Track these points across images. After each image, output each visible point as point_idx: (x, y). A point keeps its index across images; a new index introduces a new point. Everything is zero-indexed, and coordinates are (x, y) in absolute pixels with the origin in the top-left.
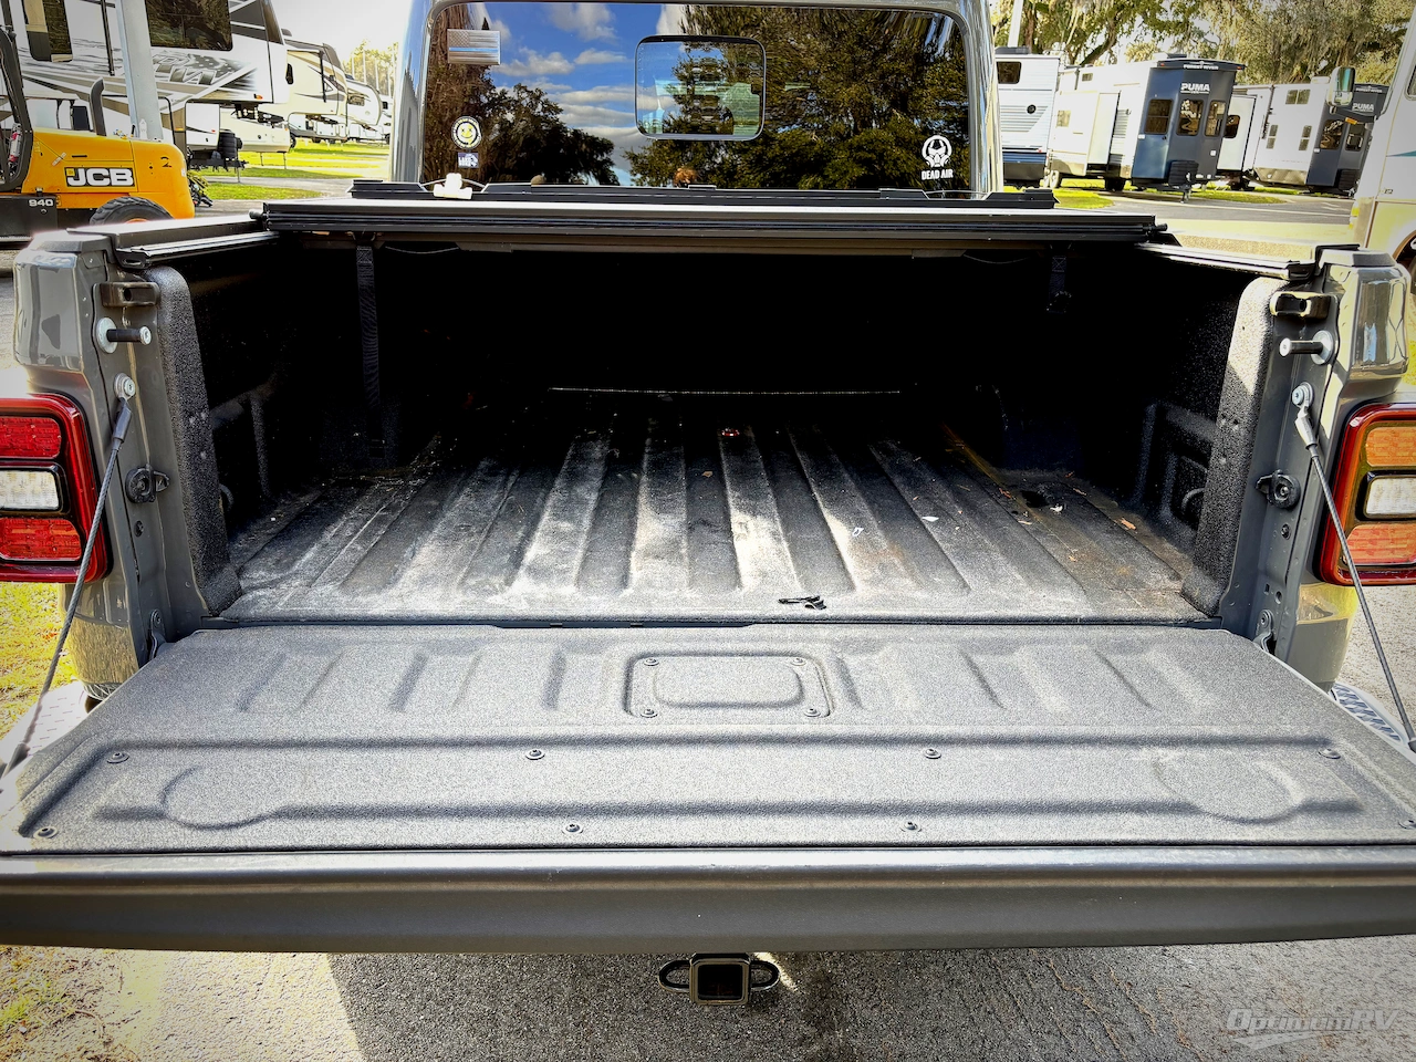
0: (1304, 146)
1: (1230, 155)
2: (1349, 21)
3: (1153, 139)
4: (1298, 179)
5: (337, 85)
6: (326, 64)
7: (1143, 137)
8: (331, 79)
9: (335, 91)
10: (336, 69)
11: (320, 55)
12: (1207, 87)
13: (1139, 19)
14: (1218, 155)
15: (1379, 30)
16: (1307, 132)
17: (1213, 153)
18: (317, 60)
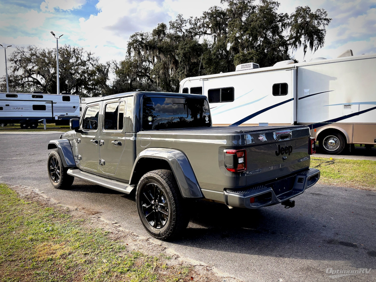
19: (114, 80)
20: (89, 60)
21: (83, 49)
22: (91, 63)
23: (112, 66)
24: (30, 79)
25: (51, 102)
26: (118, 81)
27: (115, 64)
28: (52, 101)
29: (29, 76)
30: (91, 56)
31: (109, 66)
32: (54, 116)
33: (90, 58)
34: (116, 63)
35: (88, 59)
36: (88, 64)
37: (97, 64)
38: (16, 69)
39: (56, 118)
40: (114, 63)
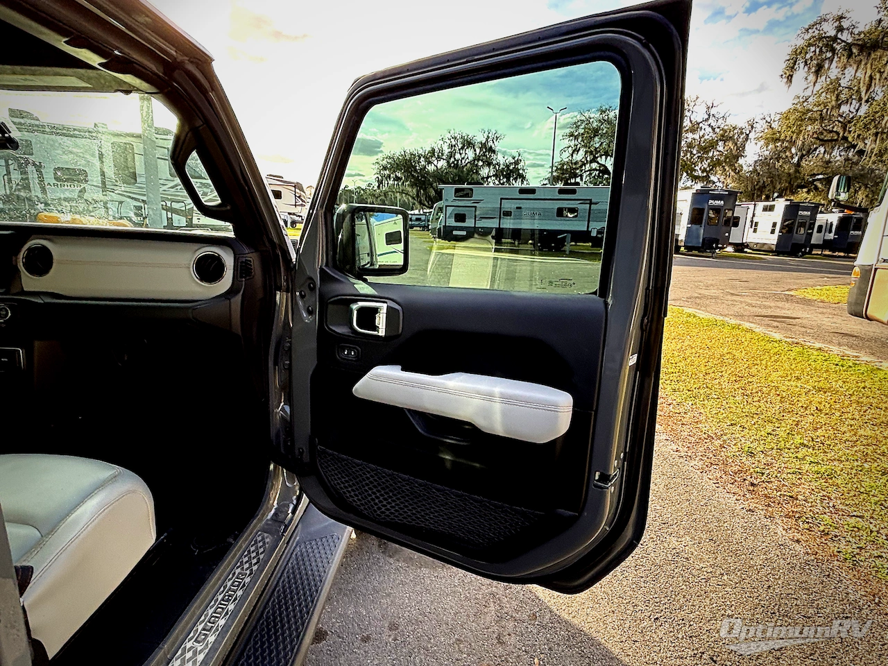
0: (773, 232)
1: (735, 235)
2: (789, 174)
3: (695, 227)
4: (770, 248)
5: (302, 200)
6: (297, 190)
7: (690, 226)
8: (299, 197)
9: (301, 202)
10: (302, 193)
11: (295, 187)
12: (722, 202)
13: (685, 174)
14: (729, 235)
15: (804, 179)
16: (774, 225)
17: (727, 234)
18: (293, 189)
19: (756, 158)
20: (707, 120)
21: (697, 98)
22: (709, 125)
23: (761, 126)
24: (594, 165)
25: (589, 202)
26: (766, 159)
27: (767, 122)
28: (591, 200)
29: (594, 160)
30: (713, 111)
31: (752, 127)
32: (590, 230)
33: (709, 115)
34: (769, 121)
35: (707, 117)
36: (703, 128)
37: (722, 126)
38: (576, 151)
39: (594, 234)
40: (765, 121)
